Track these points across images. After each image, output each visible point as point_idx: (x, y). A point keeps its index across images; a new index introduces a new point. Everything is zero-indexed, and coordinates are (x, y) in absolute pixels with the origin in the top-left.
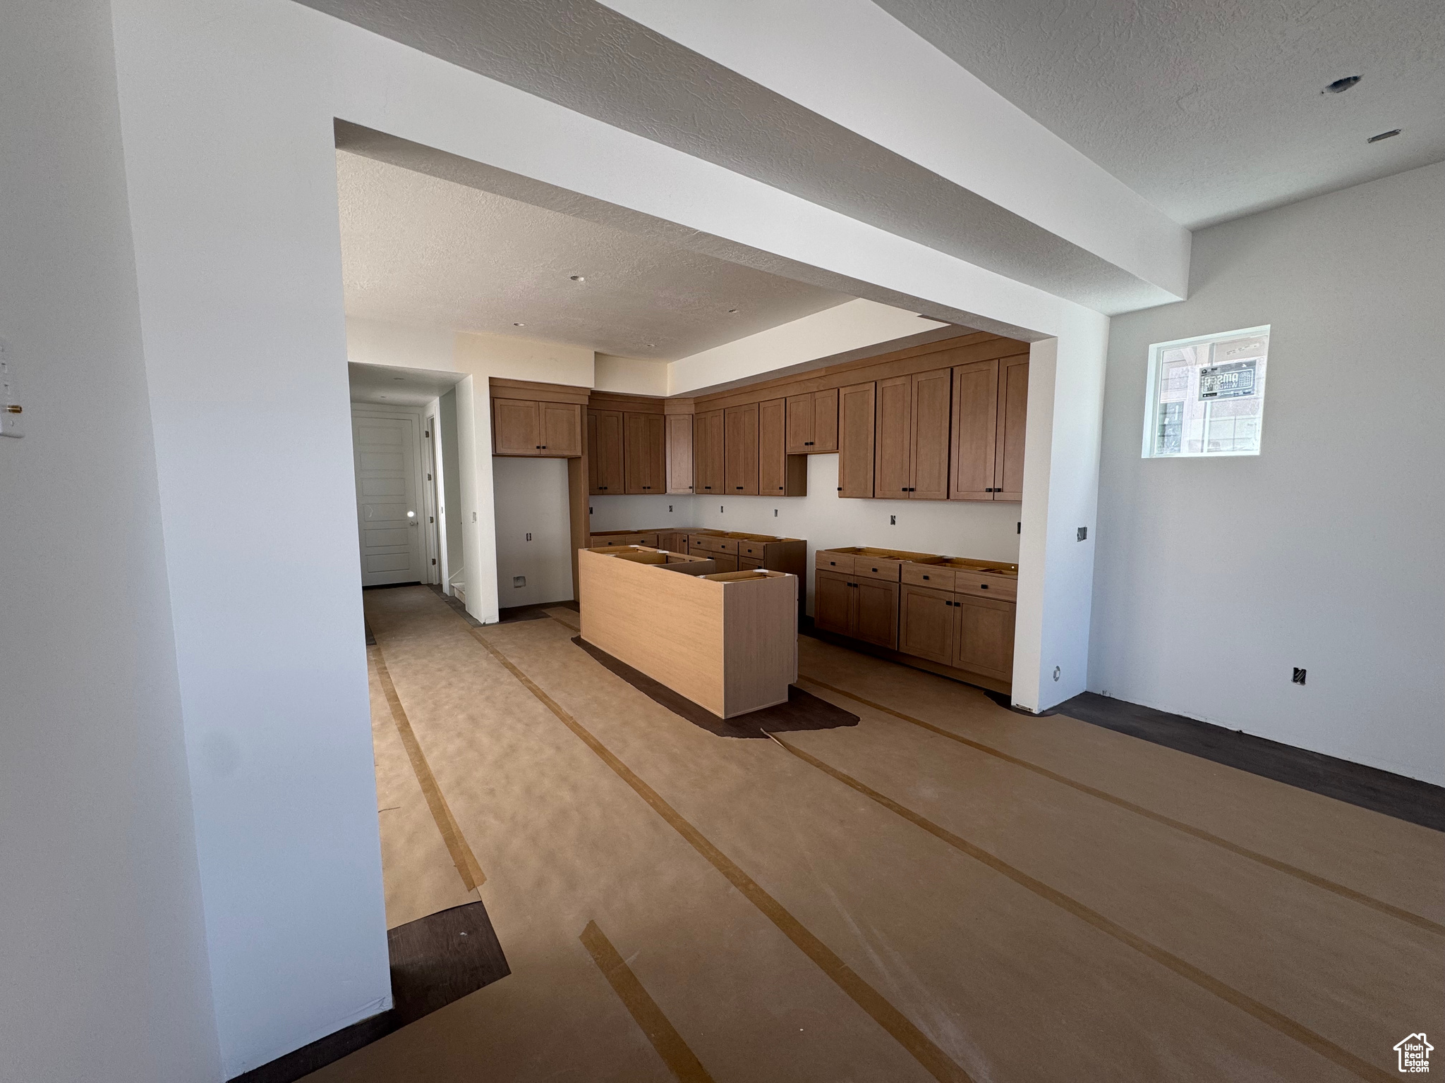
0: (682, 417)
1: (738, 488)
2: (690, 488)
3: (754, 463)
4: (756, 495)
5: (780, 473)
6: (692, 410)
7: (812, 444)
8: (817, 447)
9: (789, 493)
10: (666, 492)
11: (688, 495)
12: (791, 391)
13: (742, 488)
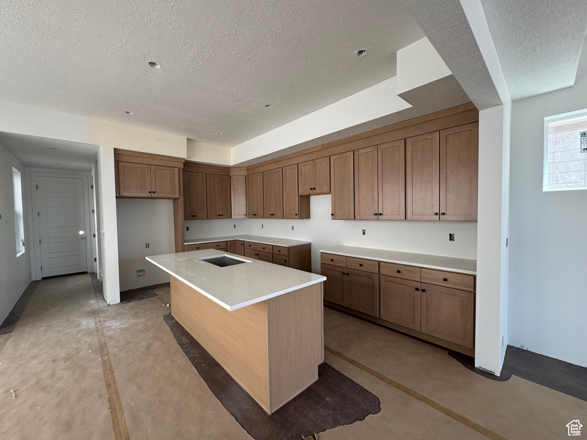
0: (240, 177)
1: (271, 215)
2: (245, 215)
3: (280, 201)
4: (282, 219)
5: (295, 205)
6: (245, 173)
7: (314, 189)
8: (317, 190)
9: (301, 218)
10: (231, 217)
11: (244, 219)
12: (301, 159)
13: (273, 215)
